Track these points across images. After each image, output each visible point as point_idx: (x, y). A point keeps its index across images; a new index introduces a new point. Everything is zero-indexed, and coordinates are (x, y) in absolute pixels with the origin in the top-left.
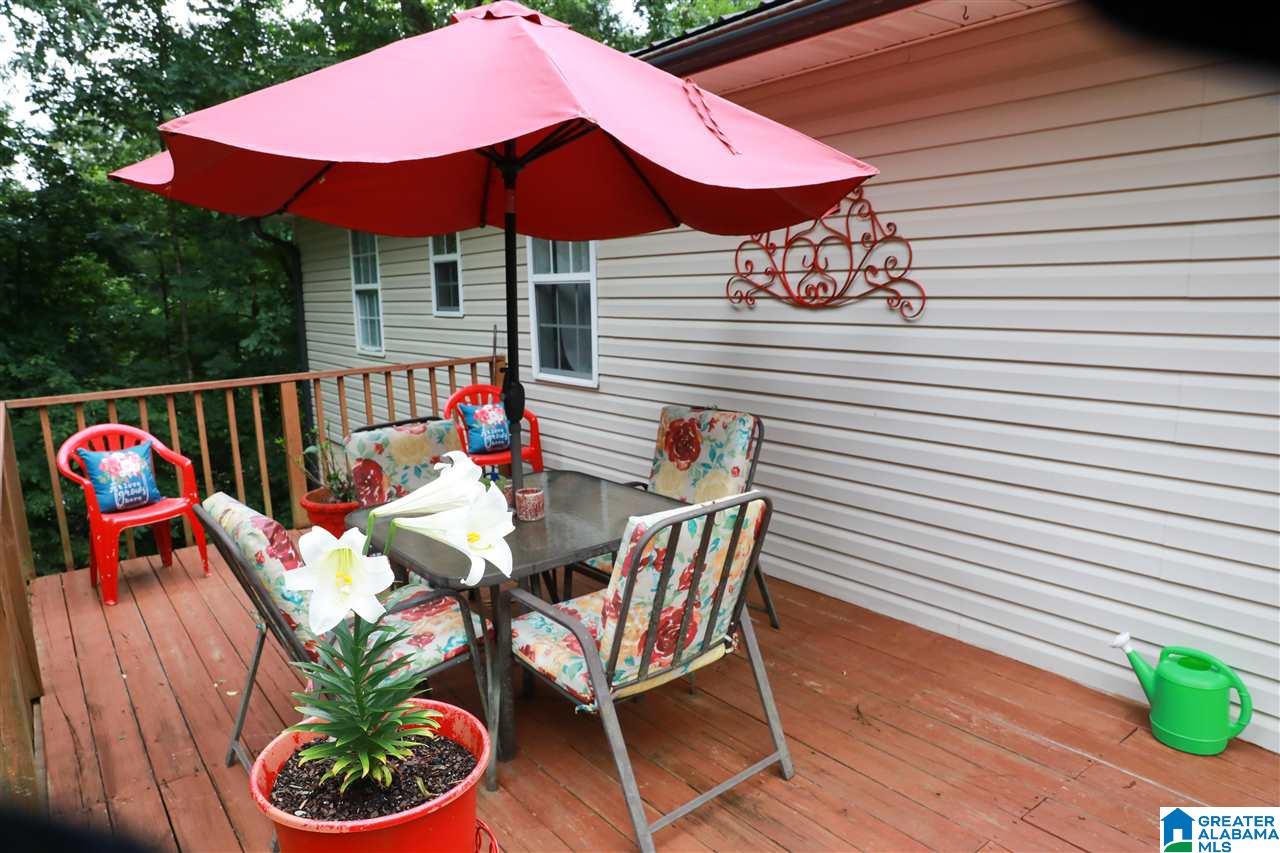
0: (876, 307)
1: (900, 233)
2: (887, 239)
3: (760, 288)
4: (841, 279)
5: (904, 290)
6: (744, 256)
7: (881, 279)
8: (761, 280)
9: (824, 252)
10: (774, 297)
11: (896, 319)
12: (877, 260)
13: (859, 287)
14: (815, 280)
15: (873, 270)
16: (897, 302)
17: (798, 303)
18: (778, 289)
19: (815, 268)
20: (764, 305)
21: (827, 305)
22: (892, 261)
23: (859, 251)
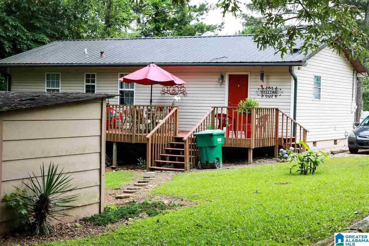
0: (181, 95)
1: (184, 87)
2: (183, 87)
3: (166, 92)
4: (177, 91)
5: (185, 93)
6: (163, 88)
7: (182, 92)
8: (166, 91)
9: (175, 88)
10: (168, 93)
11: (184, 96)
12: (182, 89)
13: (179, 92)
14: (174, 92)
15: (181, 91)
16: (184, 94)
17: (171, 94)
18: (168, 92)
19: (174, 90)
20: (166, 95)
21: (175, 94)
22: (183, 90)
23: (179, 88)
